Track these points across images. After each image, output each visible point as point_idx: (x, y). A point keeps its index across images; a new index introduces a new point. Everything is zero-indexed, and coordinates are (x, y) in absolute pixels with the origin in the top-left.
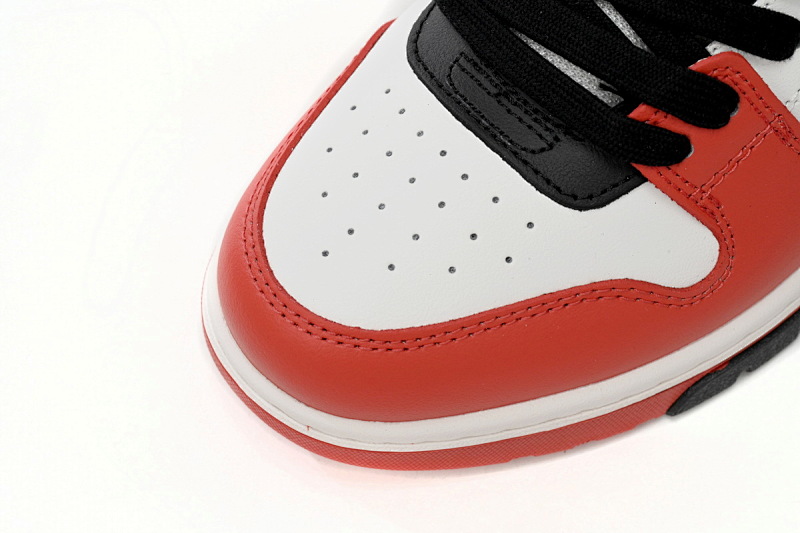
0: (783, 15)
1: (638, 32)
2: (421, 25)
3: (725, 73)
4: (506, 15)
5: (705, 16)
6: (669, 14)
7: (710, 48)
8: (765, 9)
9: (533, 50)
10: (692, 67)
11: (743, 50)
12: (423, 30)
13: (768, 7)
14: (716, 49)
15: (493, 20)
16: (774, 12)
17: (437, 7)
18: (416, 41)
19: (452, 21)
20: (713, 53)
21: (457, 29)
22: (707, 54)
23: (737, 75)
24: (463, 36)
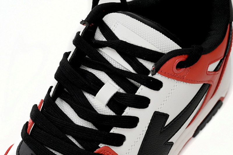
0: (118, 134)
1: (79, 143)
2: (20, 147)
3: (105, 152)
4: (42, 142)
5: (97, 137)
6: (87, 137)
7: (100, 145)
8: (113, 133)
9: (51, 151)
10: (95, 152)
11: (109, 145)
12: (21, 148)
13: (114, 132)
14: (101, 145)
15: (39, 144)
16: (116, 134)
17: (24, 141)
18: (19, 152)
19: (28, 145)
20: (101, 147)
21: (29, 147)
22: (99, 147)
23: (108, 152)
24: (31, 149)
